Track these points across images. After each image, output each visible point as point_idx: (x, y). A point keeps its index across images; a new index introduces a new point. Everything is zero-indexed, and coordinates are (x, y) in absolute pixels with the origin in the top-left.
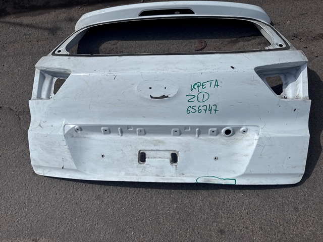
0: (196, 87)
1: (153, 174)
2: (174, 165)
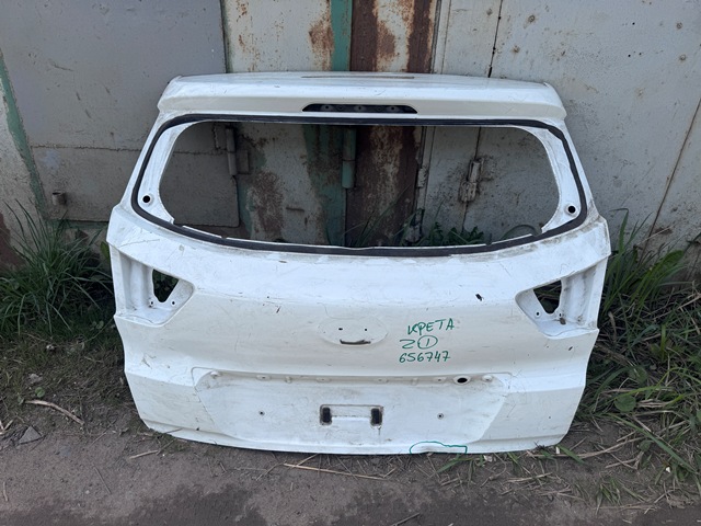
0: (417, 329)
1: (343, 441)
2: (376, 427)
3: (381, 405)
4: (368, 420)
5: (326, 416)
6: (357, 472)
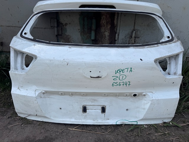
0: (119, 72)
1: (91, 119)
2: (103, 114)
3: (105, 105)
4: (100, 111)
5: (85, 110)
6: (96, 132)
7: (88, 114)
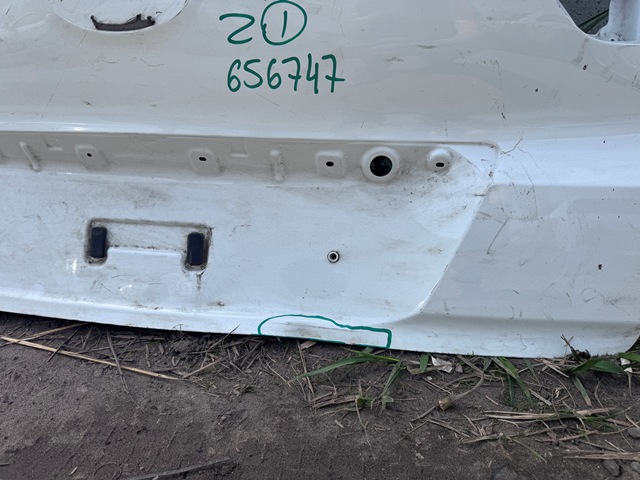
3: (209, 224)
4: (178, 256)
5: (98, 244)
7: (109, 267)
